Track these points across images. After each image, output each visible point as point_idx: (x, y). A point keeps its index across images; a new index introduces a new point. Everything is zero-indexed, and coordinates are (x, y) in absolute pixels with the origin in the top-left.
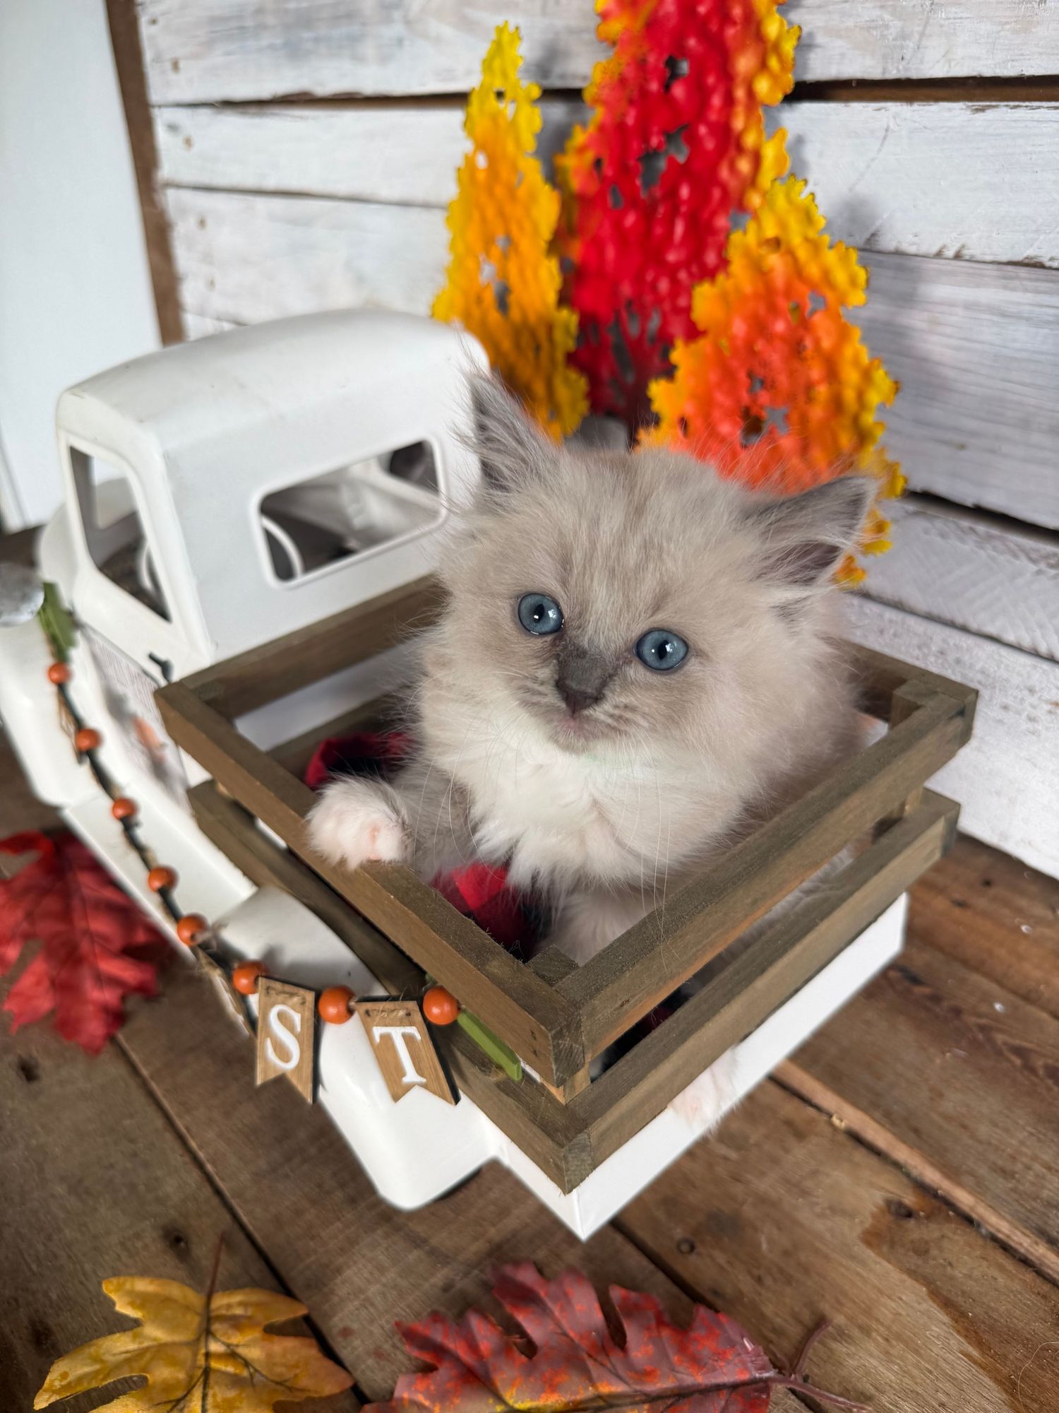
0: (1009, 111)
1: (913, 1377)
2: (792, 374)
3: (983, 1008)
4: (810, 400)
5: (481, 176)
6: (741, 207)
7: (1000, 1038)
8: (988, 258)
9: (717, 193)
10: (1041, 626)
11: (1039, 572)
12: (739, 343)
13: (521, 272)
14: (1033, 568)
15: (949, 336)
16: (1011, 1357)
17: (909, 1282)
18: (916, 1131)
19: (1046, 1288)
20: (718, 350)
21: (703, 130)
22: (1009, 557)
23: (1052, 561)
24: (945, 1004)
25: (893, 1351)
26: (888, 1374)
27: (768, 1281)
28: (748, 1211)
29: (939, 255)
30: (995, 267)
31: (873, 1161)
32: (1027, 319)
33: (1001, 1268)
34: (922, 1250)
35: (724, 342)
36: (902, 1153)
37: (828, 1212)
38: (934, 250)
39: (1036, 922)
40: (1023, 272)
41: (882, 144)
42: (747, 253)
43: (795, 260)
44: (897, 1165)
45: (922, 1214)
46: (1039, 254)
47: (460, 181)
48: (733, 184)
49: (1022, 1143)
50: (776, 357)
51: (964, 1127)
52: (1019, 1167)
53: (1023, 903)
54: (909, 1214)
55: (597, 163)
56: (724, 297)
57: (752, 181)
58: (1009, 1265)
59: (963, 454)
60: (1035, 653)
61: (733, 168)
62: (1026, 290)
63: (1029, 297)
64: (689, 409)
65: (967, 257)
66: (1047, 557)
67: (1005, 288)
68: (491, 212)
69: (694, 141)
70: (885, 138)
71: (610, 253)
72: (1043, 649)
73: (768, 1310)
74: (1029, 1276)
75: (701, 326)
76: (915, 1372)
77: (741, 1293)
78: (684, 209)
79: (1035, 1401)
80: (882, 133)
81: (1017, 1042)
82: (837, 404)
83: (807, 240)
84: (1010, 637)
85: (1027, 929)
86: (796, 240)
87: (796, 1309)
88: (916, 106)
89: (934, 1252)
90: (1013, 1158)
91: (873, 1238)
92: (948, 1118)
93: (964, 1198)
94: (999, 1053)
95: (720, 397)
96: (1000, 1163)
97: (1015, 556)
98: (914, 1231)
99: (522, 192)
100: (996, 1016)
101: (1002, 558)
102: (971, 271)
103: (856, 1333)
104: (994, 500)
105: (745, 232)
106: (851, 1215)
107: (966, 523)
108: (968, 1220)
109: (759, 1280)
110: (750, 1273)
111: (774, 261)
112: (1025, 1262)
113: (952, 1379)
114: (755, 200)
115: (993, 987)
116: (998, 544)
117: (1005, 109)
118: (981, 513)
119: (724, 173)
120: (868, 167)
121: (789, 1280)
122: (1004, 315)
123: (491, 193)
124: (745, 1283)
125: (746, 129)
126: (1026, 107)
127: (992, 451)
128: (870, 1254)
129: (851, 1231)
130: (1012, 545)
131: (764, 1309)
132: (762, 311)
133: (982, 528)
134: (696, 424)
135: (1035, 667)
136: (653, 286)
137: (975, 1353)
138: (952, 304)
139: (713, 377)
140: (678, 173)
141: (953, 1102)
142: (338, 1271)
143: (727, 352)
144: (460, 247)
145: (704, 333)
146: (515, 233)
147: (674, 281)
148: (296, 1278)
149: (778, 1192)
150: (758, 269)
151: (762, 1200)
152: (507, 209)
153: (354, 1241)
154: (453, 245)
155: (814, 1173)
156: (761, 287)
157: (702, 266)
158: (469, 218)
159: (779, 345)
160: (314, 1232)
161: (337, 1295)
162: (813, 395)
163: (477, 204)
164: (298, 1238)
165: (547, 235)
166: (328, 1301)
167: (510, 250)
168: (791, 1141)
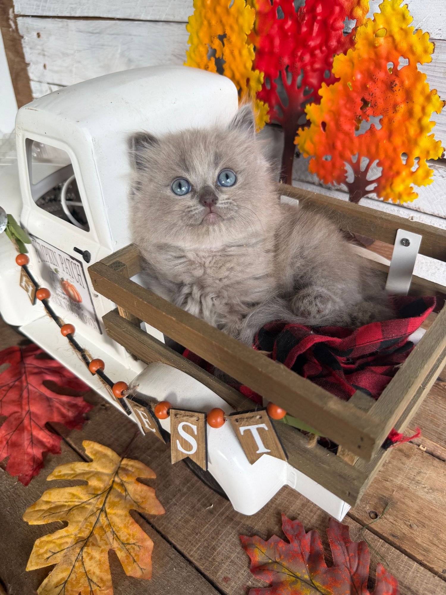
2: (385, 99)
4: (395, 111)
5: (209, 2)
6: (351, 17)
9: (337, 9)
12: (358, 84)
13: (232, 52)
20: (345, 87)
27: (415, 527)
28: (396, 495)
35: (350, 84)
37: (431, 491)
42: (366, 38)
43: (394, 40)
47: (194, 6)
48: (347, 4)
50: (377, 90)
56: (351, 61)
57: (358, 3)
64: (327, 118)
68: (214, 21)
71: (277, 42)
73: (419, 541)
75: (337, 76)
77: (404, 534)
78: (319, 18)
82: (410, 113)
83: (401, 29)
86: (395, 30)
87: (431, 539)
95: (345, 112)
99: (233, 10)
109: (411, 527)
110: (405, 524)
111: (381, 40)
114: (359, 12)
121: (424, 525)
123: (215, 11)
124: (405, 530)
131: (416, 540)
132: (372, 67)
134: (331, 125)
136: (301, 59)
139: (342, 102)
142: (214, 549)
143: (351, 89)
144: (195, 40)
145: (338, 80)
146: (228, 32)
147: (313, 55)
148: (194, 555)
149: (406, 484)
150: (372, 45)
151: (401, 488)
152: (224, 19)
153: (218, 534)
154: (191, 40)
155: (419, 473)
156: (373, 56)
157: (328, 47)
158: (202, 24)
159: (380, 84)
160: (197, 531)
161: (217, 562)
162: (397, 109)
163: (205, 17)
164: (190, 535)
165: (248, 32)
166: (213, 565)
167: (225, 40)
168: (404, 459)
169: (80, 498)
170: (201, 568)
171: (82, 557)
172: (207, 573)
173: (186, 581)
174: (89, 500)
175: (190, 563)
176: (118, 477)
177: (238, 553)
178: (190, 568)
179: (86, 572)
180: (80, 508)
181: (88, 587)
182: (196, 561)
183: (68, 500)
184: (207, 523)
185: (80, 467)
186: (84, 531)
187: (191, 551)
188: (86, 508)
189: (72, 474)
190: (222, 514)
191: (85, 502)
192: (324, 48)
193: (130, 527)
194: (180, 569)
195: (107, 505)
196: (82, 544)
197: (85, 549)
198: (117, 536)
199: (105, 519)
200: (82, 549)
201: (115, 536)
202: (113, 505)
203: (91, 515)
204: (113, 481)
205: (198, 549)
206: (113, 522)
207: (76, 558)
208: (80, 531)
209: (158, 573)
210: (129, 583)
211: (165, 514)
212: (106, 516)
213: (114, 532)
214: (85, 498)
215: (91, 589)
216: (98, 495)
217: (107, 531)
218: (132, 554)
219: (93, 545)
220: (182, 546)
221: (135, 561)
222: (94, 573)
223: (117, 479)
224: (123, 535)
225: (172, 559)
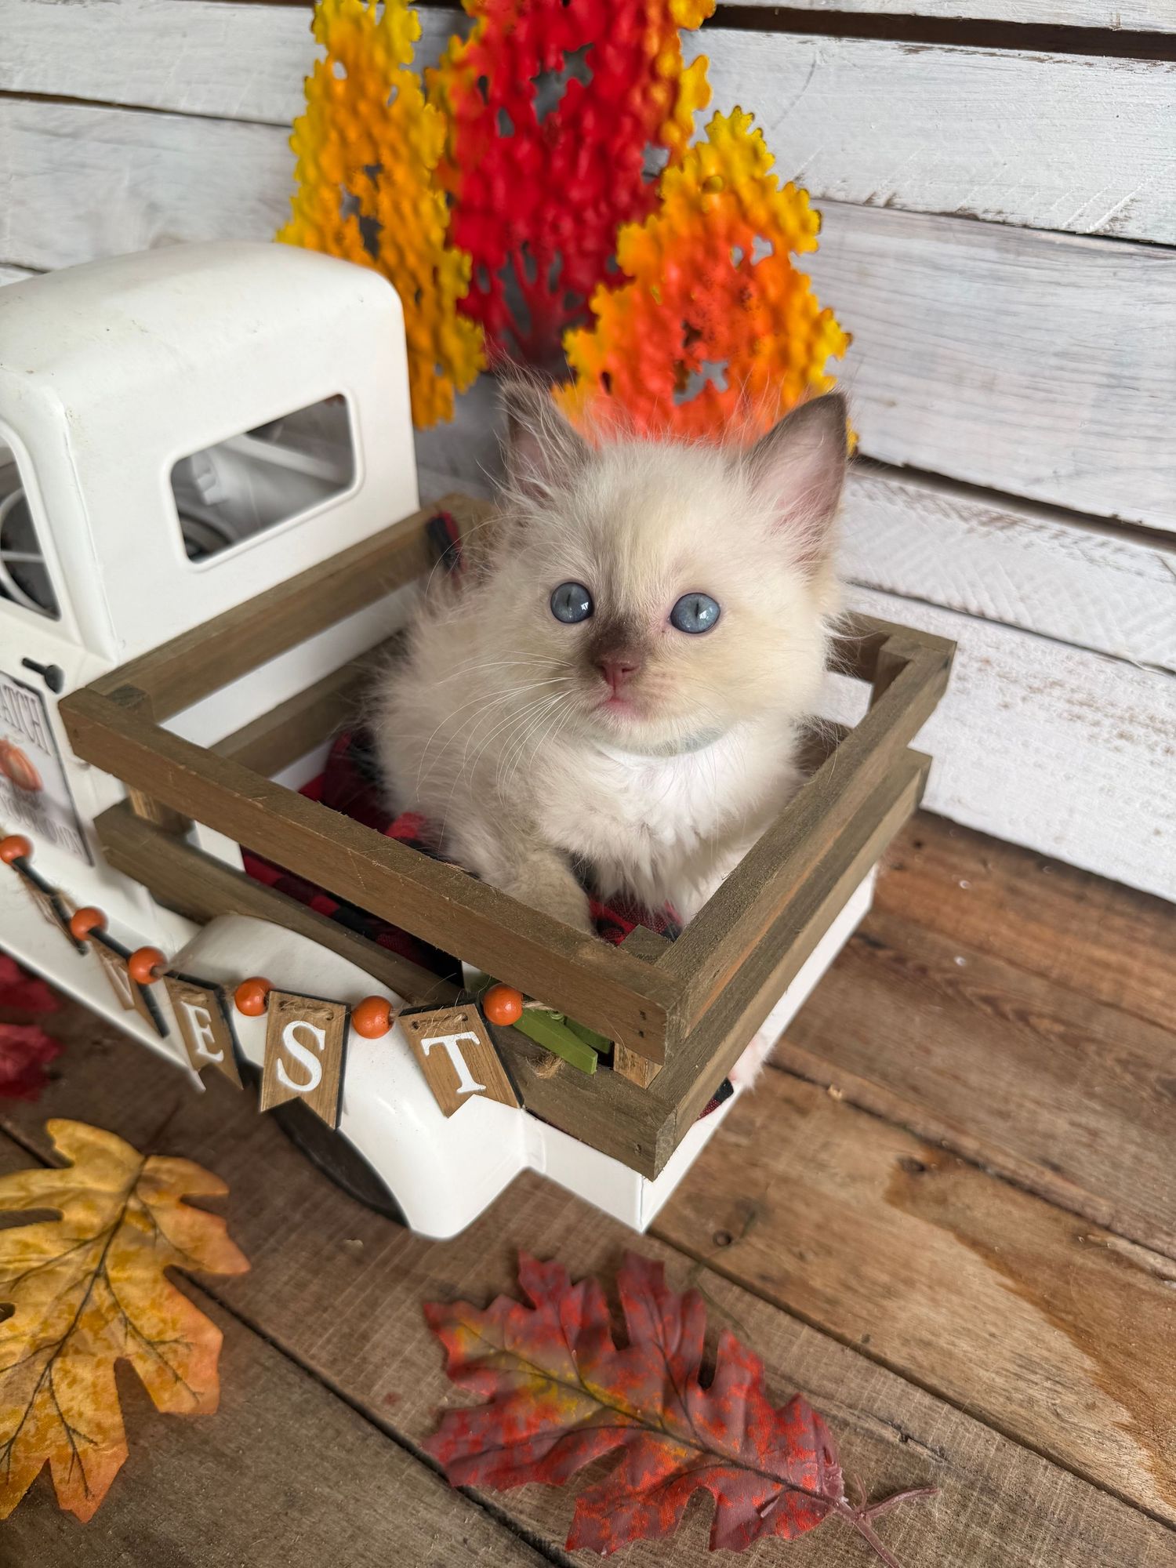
0: (944, 54)
1: (961, 1317)
2: (732, 325)
3: (946, 964)
4: (753, 352)
5: (340, 89)
6: (658, 140)
7: (969, 991)
8: (920, 208)
9: (627, 124)
10: (972, 585)
11: (971, 530)
12: (674, 290)
13: (397, 208)
14: (964, 526)
15: (879, 289)
16: (1040, 1279)
17: (939, 1232)
18: (915, 1089)
19: (1055, 1212)
20: (647, 296)
21: (610, 51)
22: (940, 516)
23: (984, 519)
24: (910, 964)
25: (939, 1297)
26: (940, 1318)
27: (810, 1256)
28: (775, 1194)
29: (869, 202)
30: (928, 217)
31: (877, 1125)
32: (961, 272)
33: (1014, 1202)
34: (941, 1200)
35: (655, 289)
36: (904, 1112)
37: (848, 1180)
38: (864, 197)
39: (972, 877)
40: (956, 223)
41: (808, 81)
42: (684, 192)
43: (739, 201)
44: (903, 1126)
45: (933, 1165)
46: (971, 206)
47: (307, 93)
48: (647, 115)
49: (1010, 1084)
50: (712, 304)
51: (956, 1078)
52: (1012, 1107)
53: (954, 860)
54: (922, 1168)
55: (482, 82)
56: (656, 240)
57: (671, 113)
58: (1020, 1198)
59: (893, 411)
60: (965, 612)
61: (645, 94)
62: (959, 242)
63: (961, 250)
64: (613, 364)
65: (899, 207)
66: (978, 515)
67: (938, 239)
68: (353, 134)
69: (596, 61)
70: (811, 73)
71: (500, 188)
72: (973, 607)
73: (817, 1283)
74: (1039, 1205)
75: (628, 272)
76: (962, 1311)
77: (787, 1272)
78: (589, 140)
79: (1068, 1313)
80: (809, 69)
81: (984, 991)
82: (783, 357)
83: (753, 179)
84: (940, 597)
85: (965, 885)
86: (742, 181)
87: (843, 1276)
88: (845, 42)
89: (952, 1199)
90: (1006, 1100)
91: (895, 1197)
92: (939, 1072)
93: (969, 1144)
94: (971, 1004)
95: (649, 349)
96: (995, 1105)
97: (947, 515)
98: (930, 1184)
99: (395, 111)
100: (959, 970)
101: (933, 518)
102: (903, 221)
103: (901, 1287)
104: (926, 458)
105: (682, 167)
106: (870, 1179)
107: (895, 483)
108: (975, 1165)
109: (801, 1257)
110: (790, 1251)
111: (715, 201)
112: (1032, 1192)
113: (996, 1310)
114: (673, 133)
115: (951, 944)
116: (929, 503)
117: (939, 52)
118: (910, 472)
119: (637, 98)
120: (793, 104)
121: (829, 1252)
122: (937, 267)
123: (354, 111)
124: (790, 1264)
125: (661, 52)
126: (962, 51)
127: (923, 408)
128: (896, 1213)
129: (874, 1195)
130: (944, 505)
131: (811, 1283)
132: (700, 255)
133: (912, 488)
134: (622, 378)
135: (965, 626)
136: (555, 228)
137: (1009, 1282)
138: (882, 255)
139: (642, 327)
140: (580, 98)
141: (941, 1056)
142: (365, 1337)
143: (659, 301)
144: (311, 173)
145: (631, 279)
146: (386, 158)
147: (579, 221)
148: (317, 1355)
149: (797, 1170)
150: (696, 209)
151: (784, 1180)
152: (377, 130)
153: (373, 1304)
154: (301, 171)
155: (826, 1146)
156: (699, 230)
157: (612, 206)
158: (324, 139)
159: (718, 293)
160: (325, 1303)
161: (371, 1363)
162: (757, 348)
163: (334, 123)
164: (308, 1313)
165: (431, 163)
166: (362, 1372)
167: (380, 178)
168: (795, 1119)
169: (42, 1252)
170: (335, 1380)
171: (51, 1381)
172: (348, 1391)
173: (300, 1412)
174: (65, 1254)
175: (311, 1373)
176: (137, 1197)
177: (420, 1342)
178: (308, 1384)
179: (61, 1415)
180: (45, 1272)
181: (66, 1445)
182: (324, 1366)
183: (12, 1258)
184: (349, 1284)
185: (40, 1182)
186: (53, 1326)
187: (311, 1346)
188: (59, 1273)
189: (21, 1199)
190: (385, 1262)
191: (56, 1259)
192: (603, 208)
193: (166, 1303)
194: (286, 1387)
195: (108, 1262)
196: (47, 1354)
197: (57, 1364)
198: (134, 1328)
199: (105, 1293)
200: (50, 1364)
201: (130, 1328)
202: (123, 1260)
203: (71, 1288)
204: (125, 1210)
205: (329, 1341)
206: (123, 1299)
207: (35, 1385)
208: (45, 1324)
209: (234, 1401)
210: (166, 1431)
211: (251, 1272)
212: (108, 1286)
213: (126, 1319)
214: (54, 1250)
215: (74, 1448)
216: (86, 1242)
217: (110, 1318)
218: (171, 1363)
219: (77, 1352)
220: (289, 1338)
221: (177, 1378)
222: (81, 1414)
223: (133, 1204)
224: (149, 1325)
225: (267, 1369)
